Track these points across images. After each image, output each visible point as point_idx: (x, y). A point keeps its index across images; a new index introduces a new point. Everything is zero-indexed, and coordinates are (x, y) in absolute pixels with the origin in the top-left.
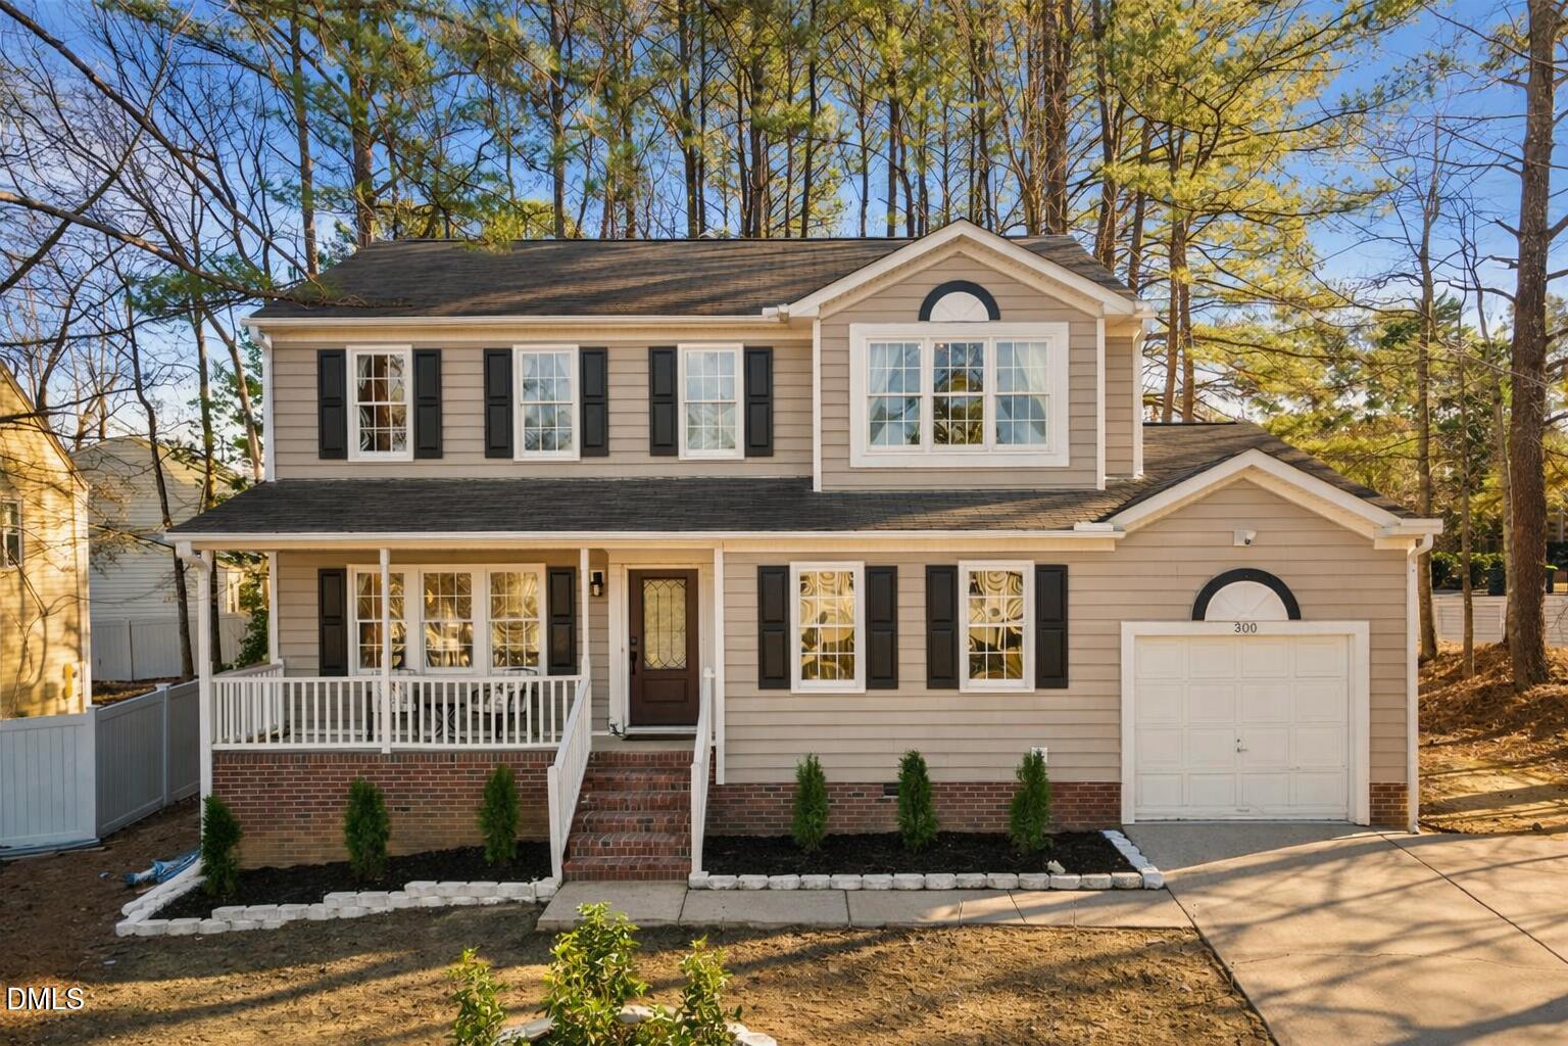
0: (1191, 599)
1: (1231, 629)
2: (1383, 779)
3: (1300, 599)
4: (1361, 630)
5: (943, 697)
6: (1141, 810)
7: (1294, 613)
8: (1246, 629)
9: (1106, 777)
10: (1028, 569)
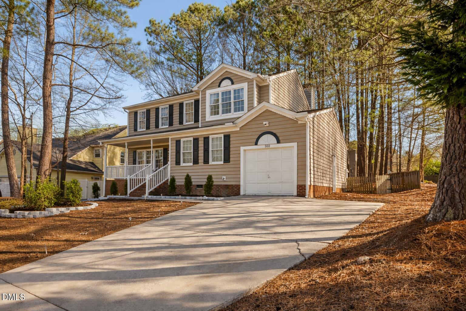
0: (255, 140)
1: (264, 147)
2: (301, 183)
3: (280, 138)
4: (295, 145)
5: (206, 166)
6: (246, 192)
7: (278, 142)
8: (267, 146)
9: (237, 183)
10: (222, 136)
